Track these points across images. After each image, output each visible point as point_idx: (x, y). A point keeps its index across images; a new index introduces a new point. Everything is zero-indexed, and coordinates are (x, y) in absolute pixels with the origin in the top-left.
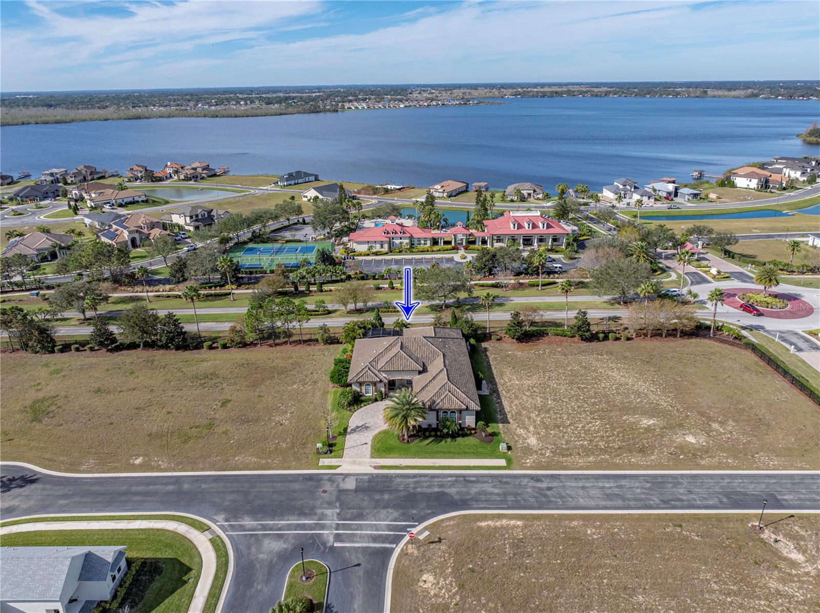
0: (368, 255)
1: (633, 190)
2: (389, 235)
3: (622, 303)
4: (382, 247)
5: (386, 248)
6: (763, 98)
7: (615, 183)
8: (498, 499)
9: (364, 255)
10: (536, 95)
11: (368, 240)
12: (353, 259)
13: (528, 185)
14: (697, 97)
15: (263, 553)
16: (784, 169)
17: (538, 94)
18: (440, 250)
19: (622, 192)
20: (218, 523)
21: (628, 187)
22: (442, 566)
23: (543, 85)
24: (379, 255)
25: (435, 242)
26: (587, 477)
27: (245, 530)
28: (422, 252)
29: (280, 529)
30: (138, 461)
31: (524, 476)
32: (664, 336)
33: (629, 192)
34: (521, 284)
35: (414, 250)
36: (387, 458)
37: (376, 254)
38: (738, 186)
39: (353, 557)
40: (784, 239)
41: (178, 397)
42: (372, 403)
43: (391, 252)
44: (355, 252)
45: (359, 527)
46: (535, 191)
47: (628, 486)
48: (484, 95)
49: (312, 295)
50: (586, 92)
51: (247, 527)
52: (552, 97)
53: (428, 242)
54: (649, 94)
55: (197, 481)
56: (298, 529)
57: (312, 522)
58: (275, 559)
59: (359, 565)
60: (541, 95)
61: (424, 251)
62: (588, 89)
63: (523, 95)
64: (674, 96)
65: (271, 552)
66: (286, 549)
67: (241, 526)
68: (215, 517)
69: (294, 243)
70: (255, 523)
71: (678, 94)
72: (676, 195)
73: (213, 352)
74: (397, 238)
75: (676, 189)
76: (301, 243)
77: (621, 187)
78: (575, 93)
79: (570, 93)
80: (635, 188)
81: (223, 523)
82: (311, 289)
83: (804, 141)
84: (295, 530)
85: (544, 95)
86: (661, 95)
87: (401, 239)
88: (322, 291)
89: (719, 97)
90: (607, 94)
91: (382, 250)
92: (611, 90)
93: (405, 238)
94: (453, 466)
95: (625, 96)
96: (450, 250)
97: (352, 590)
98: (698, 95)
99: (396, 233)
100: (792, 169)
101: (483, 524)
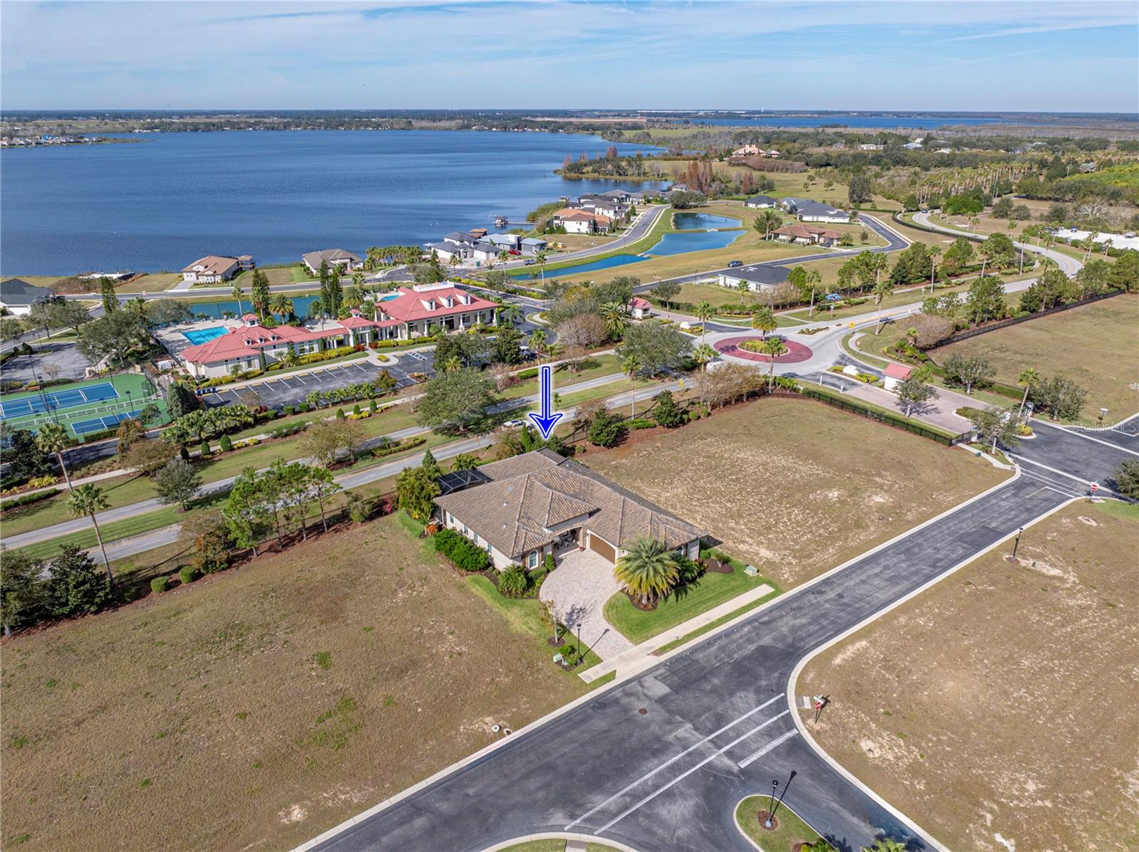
0: (233, 381)
1: (472, 245)
2: (256, 345)
3: (653, 377)
4: (250, 365)
5: (256, 364)
6: (476, 130)
7: (446, 240)
8: (816, 628)
9: (227, 383)
10: (183, 129)
11: (226, 358)
12: (214, 391)
13: (338, 252)
14: (402, 129)
15: (677, 828)
16: (597, 209)
17: (185, 126)
18: (339, 356)
19: (461, 250)
20: (566, 829)
21: (466, 243)
22: (864, 726)
23: (192, 114)
24: (250, 378)
25: (325, 345)
26: (852, 569)
27: (615, 815)
28: (315, 362)
29: (656, 787)
30: (297, 814)
31: (803, 593)
32: (733, 402)
33: (469, 249)
34: (512, 379)
35: (302, 361)
36: (652, 636)
37: (246, 377)
38: (568, 231)
39: (777, 769)
40: (694, 282)
41: (220, 684)
42: (546, 577)
43: (267, 370)
44: (207, 380)
45: (738, 732)
46: (351, 260)
47: (892, 565)
48: (98, 129)
49: (220, 460)
50: (257, 124)
51: (613, 808)
52: (209, 131)
53: (316, 346)
54: (342, 125)
55: (447, 790)
56: (677, 773)
57: (680, 755)
58: (702, 826)
59: (794, 774)
60: (192, 128)
61: (317, 361)
62: (258, 120)
63: (164, 128)
64: (373, 128)
65: (685, 821)
66: (697, 806)
67: (603, 812)
68: (551, 822)
69: (55, 387)
70: (615, 797)
71: (377, 126)
72: (520, 248)
73: (175, 592)
74: (268, 348)
75: (519, 240)
76: (72, 384)
77: (458, 243)
78: (242, 125)
79: (234, 126)
80: (475, 243)
81: (573, 824)
82: (212, 449)
83: (565, 178)
84: (676, 776)
85: (196, 128)
86: (358, 127)
87: (275, 347)
88: (232, 449)
89: (428, 129)
90: (286, 126)
91: (251, 369)
92: (282, 120)
93: (281, 345)
94: (731, 614)
95: (312, 129)
96: (354, 352)
97: (824, 804)
98: (402, 126)
99: (266, 340)
100: (604, 208)
101: (838, 660)
